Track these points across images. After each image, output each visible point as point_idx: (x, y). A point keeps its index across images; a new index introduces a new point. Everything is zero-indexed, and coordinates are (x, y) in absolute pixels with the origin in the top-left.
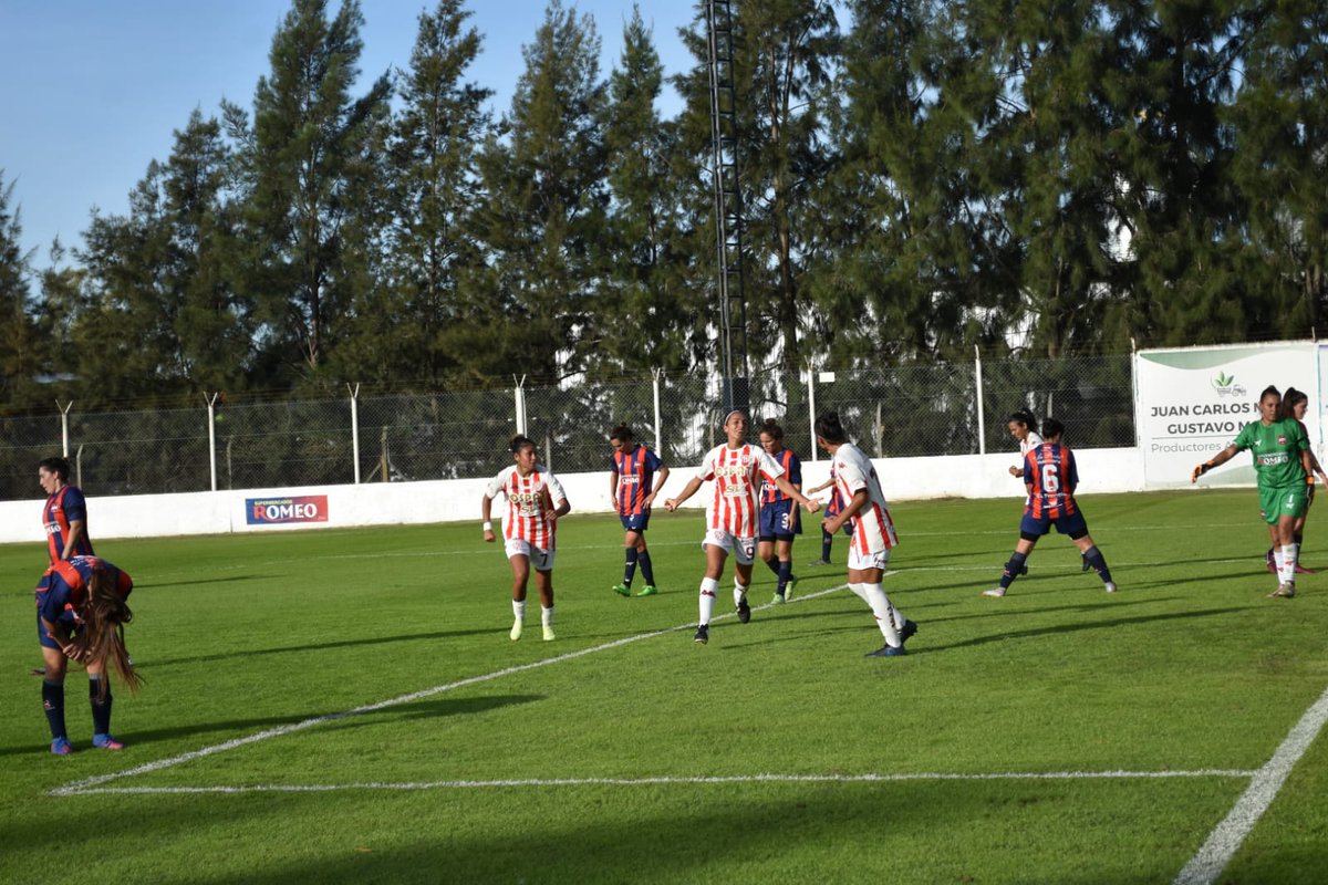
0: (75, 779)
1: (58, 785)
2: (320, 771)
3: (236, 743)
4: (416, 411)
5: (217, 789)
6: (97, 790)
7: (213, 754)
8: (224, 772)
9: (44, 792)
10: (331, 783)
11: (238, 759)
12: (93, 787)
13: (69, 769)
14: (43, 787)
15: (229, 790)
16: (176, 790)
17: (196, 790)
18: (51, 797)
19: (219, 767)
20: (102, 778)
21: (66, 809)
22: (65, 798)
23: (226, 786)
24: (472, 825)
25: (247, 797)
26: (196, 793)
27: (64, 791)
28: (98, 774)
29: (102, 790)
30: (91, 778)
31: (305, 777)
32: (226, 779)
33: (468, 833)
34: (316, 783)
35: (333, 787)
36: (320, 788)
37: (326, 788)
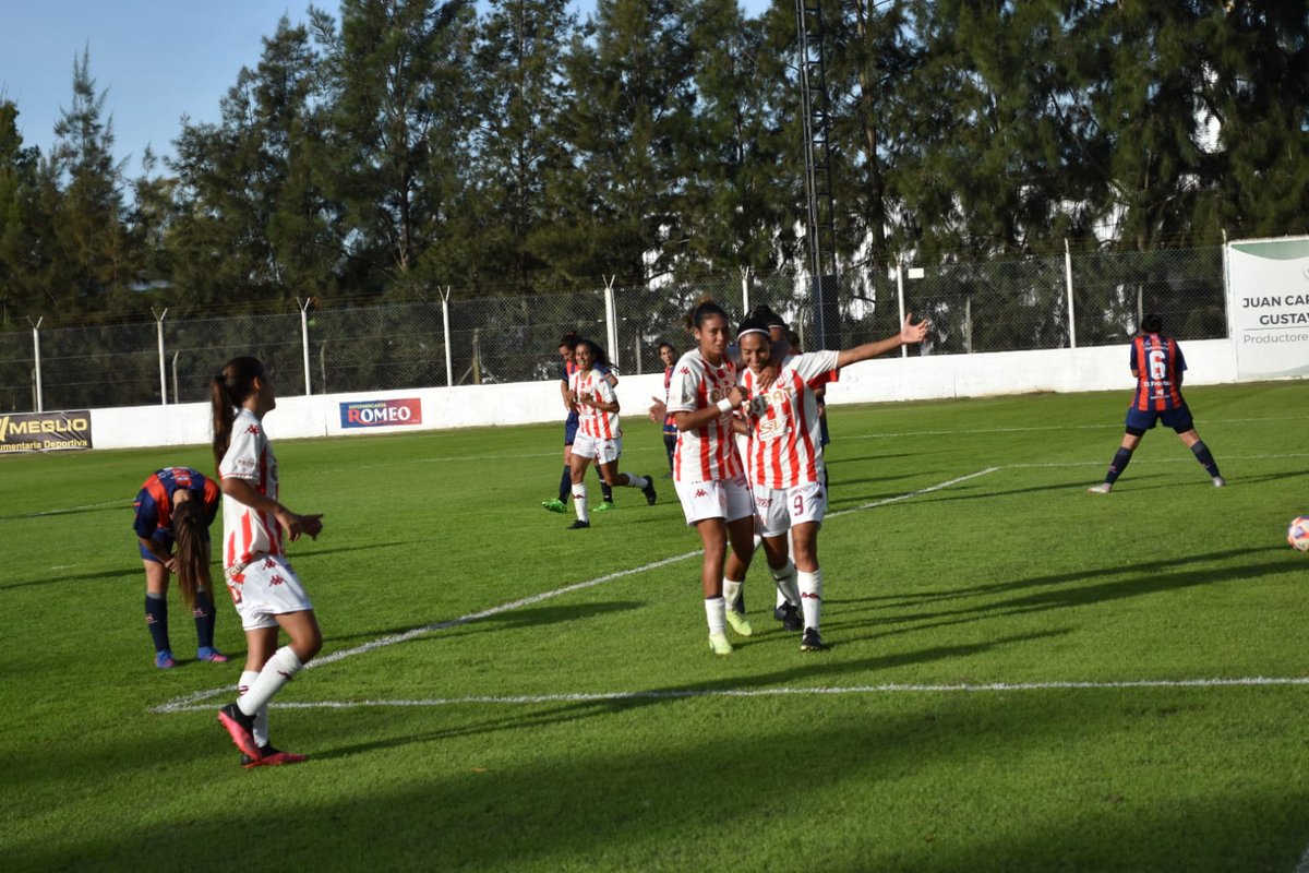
0: (180, 694)
1: (163, 700)
2: (428, 684)
3: (342, 655)
4: (506, 313)
5: (325, 704)
6: (202, 706)
7: (319, 667)
8: (331, 686)
9: (148, 709)
10: (441, 697)
11: (345, 672)
12: (198, 703)
13: (174, 685)
14: (148, 703)
15: (337, 705)
16: (283, 706)
17: (304, 705)
18: (156, 714)
19: (325, 680)
20: (208, 693)
21: (170, 727)
22: (171, 715)
23: (334, 700)
24: (589, 742)
25: (356, 713)
26: (303, 709)
27: (169, 708)
28: (203, 689)
29: (208, 706)
30: (197, 693)
31: (413, 691)
32: (333, 693)
33: (586, 750)
34: (426, 697)
35: (443, 701)
36: (430, 702)
37: (437, 702)
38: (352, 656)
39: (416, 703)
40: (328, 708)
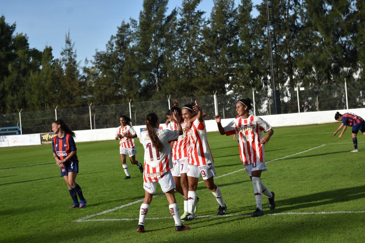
0: (83, 216)
1: (77, 218)
2: (155, 213)
3: (131, 204)
5: (124, 219)
6: (89, 220)
7: (124, 207)
8: (126, 213)
9: (73, 221)
10: (158, 217)
11: (131, 209)
12: (87, 219)
13: (82, 213)
14: (73, 219)
15: (128, 219)
16: (112, 220)
17: (118, 220)
18: (75, 223)
19: (125, 212)
20: (91, 216)
21: (78, 227)
22: (79, 223)
23: (126, 218)
24: (200, 231)
25: (133, 222)
26: (117, 221)
27: (79, 221)
28: (89, 215)
29: (90, 220)
30: (88, 216)
31: (150, 215)
32: (127, 216)
33: (198, 234)
34: (154, 217)
35: (158, 218)
36: (155, 218)
37: (157, 219)
38: (134, 204)
39: (150, 219)
40: (124, 220)
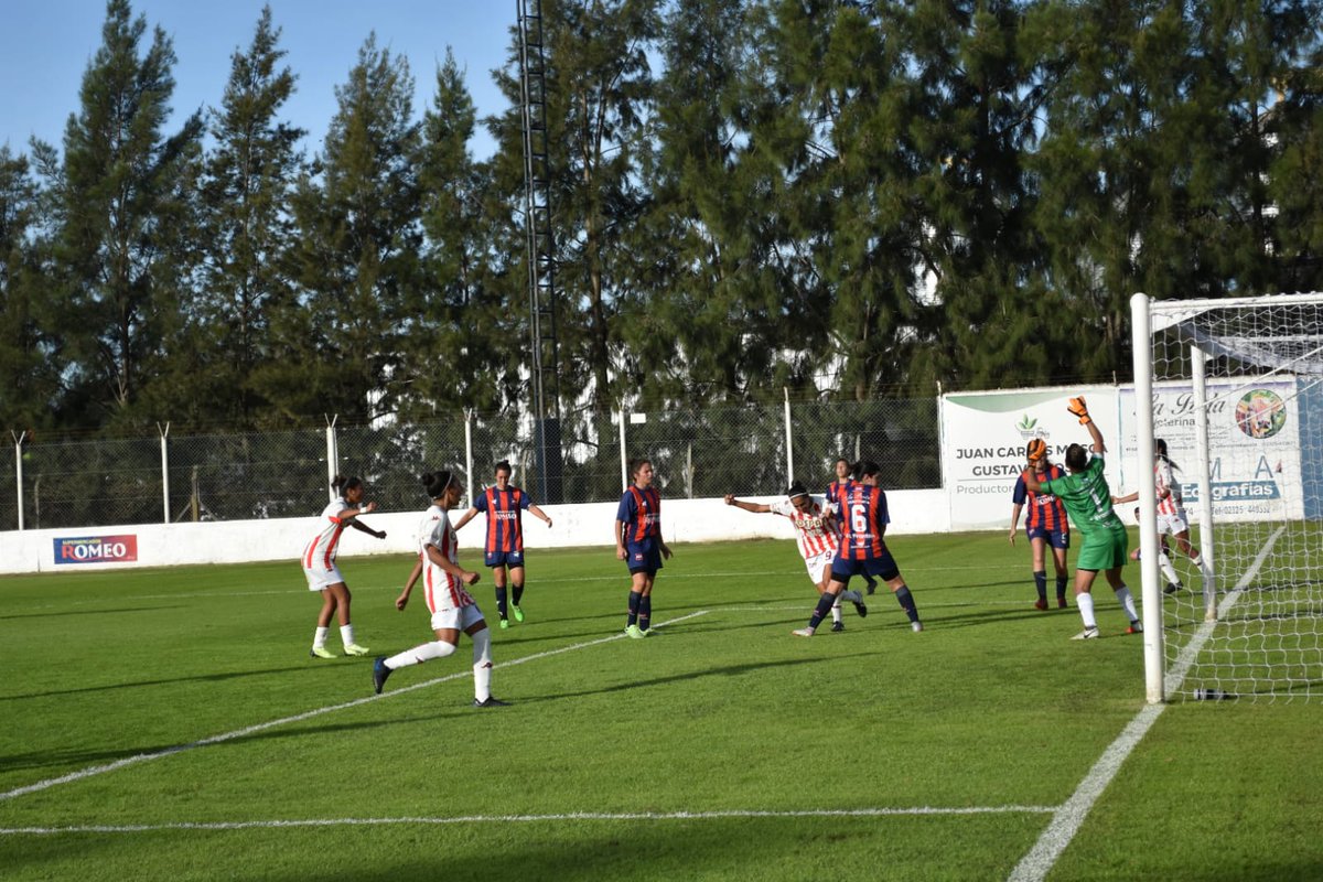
2: (132, 812)
3: (47, 783)
5: (28, 830)
7: (24, 795)
8: (35, 813)
10: (143, 823)
11: (49, 800)
15: (41, 831)
17: (7, 831)
19: (30, 808)
23: (37, 826)
24: (286, 864)
25: (59, 838)
26: (7, 835)
31: (117, 818)
32: (37, 820)
33: (282, 872)
34: (128, 824)
35: (146, 827)
36: (132, 828)
37: (139, 829)
38: (58, 785)
39: (118, 829)
40: (30, 833)
